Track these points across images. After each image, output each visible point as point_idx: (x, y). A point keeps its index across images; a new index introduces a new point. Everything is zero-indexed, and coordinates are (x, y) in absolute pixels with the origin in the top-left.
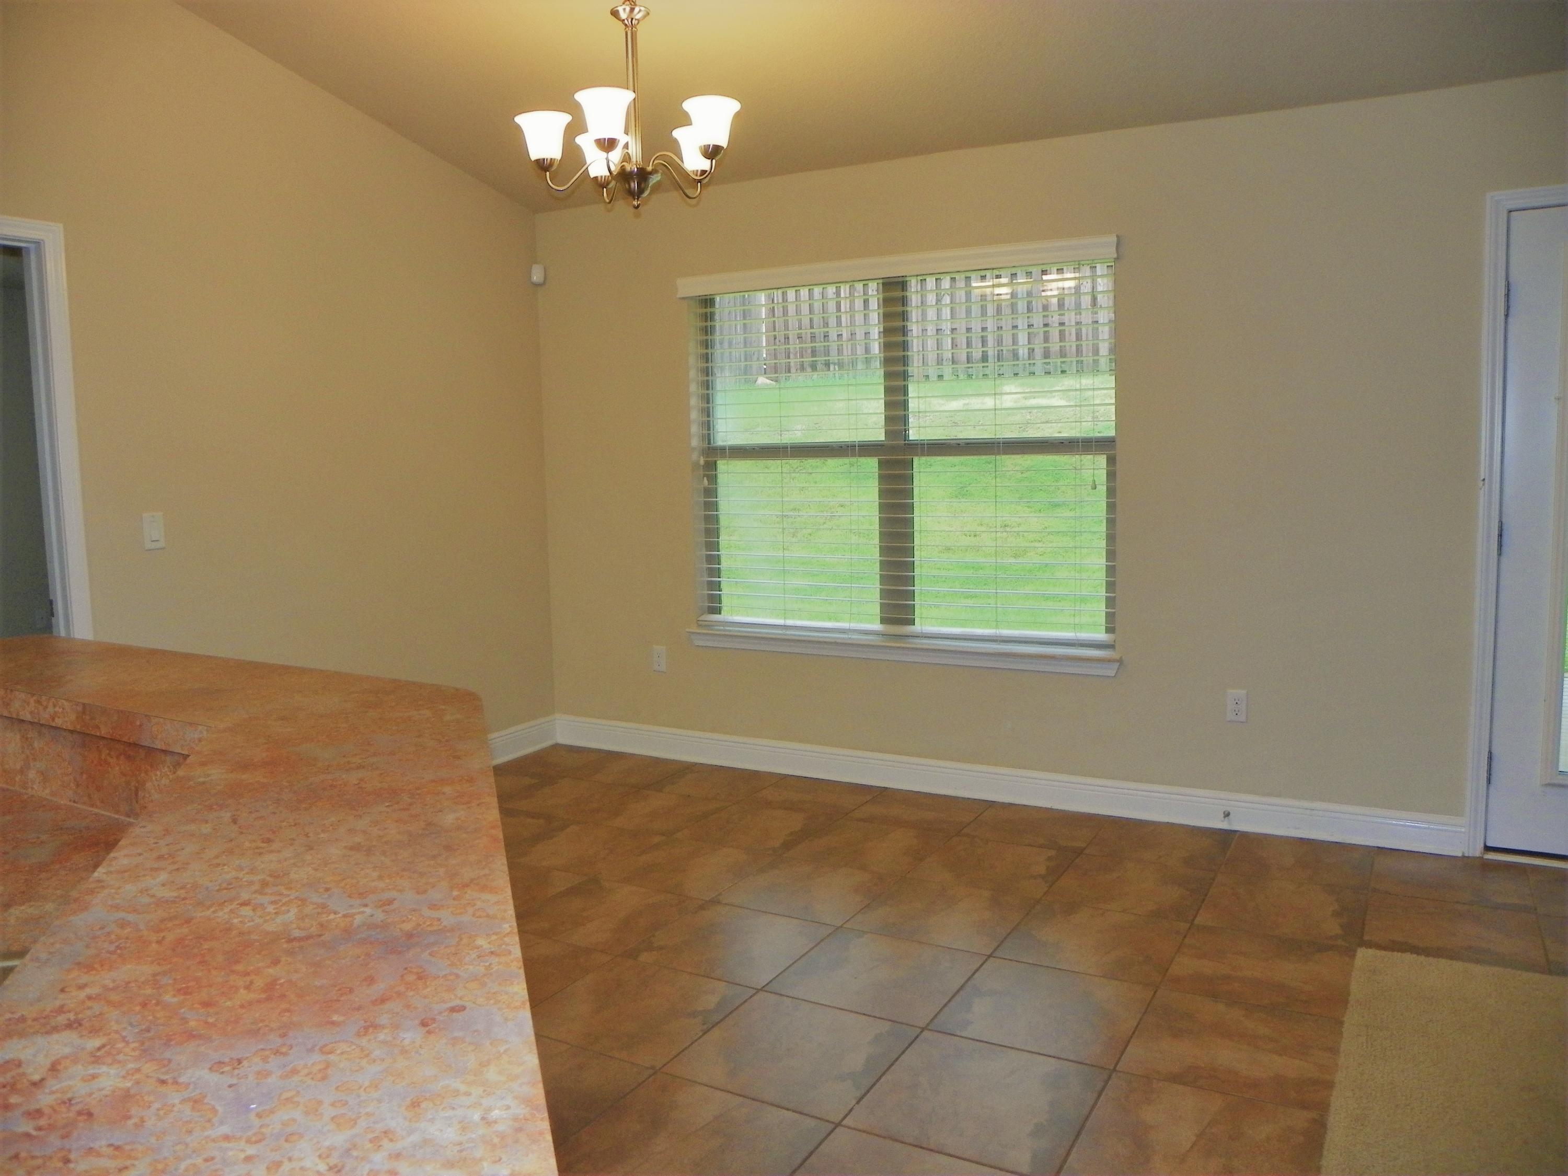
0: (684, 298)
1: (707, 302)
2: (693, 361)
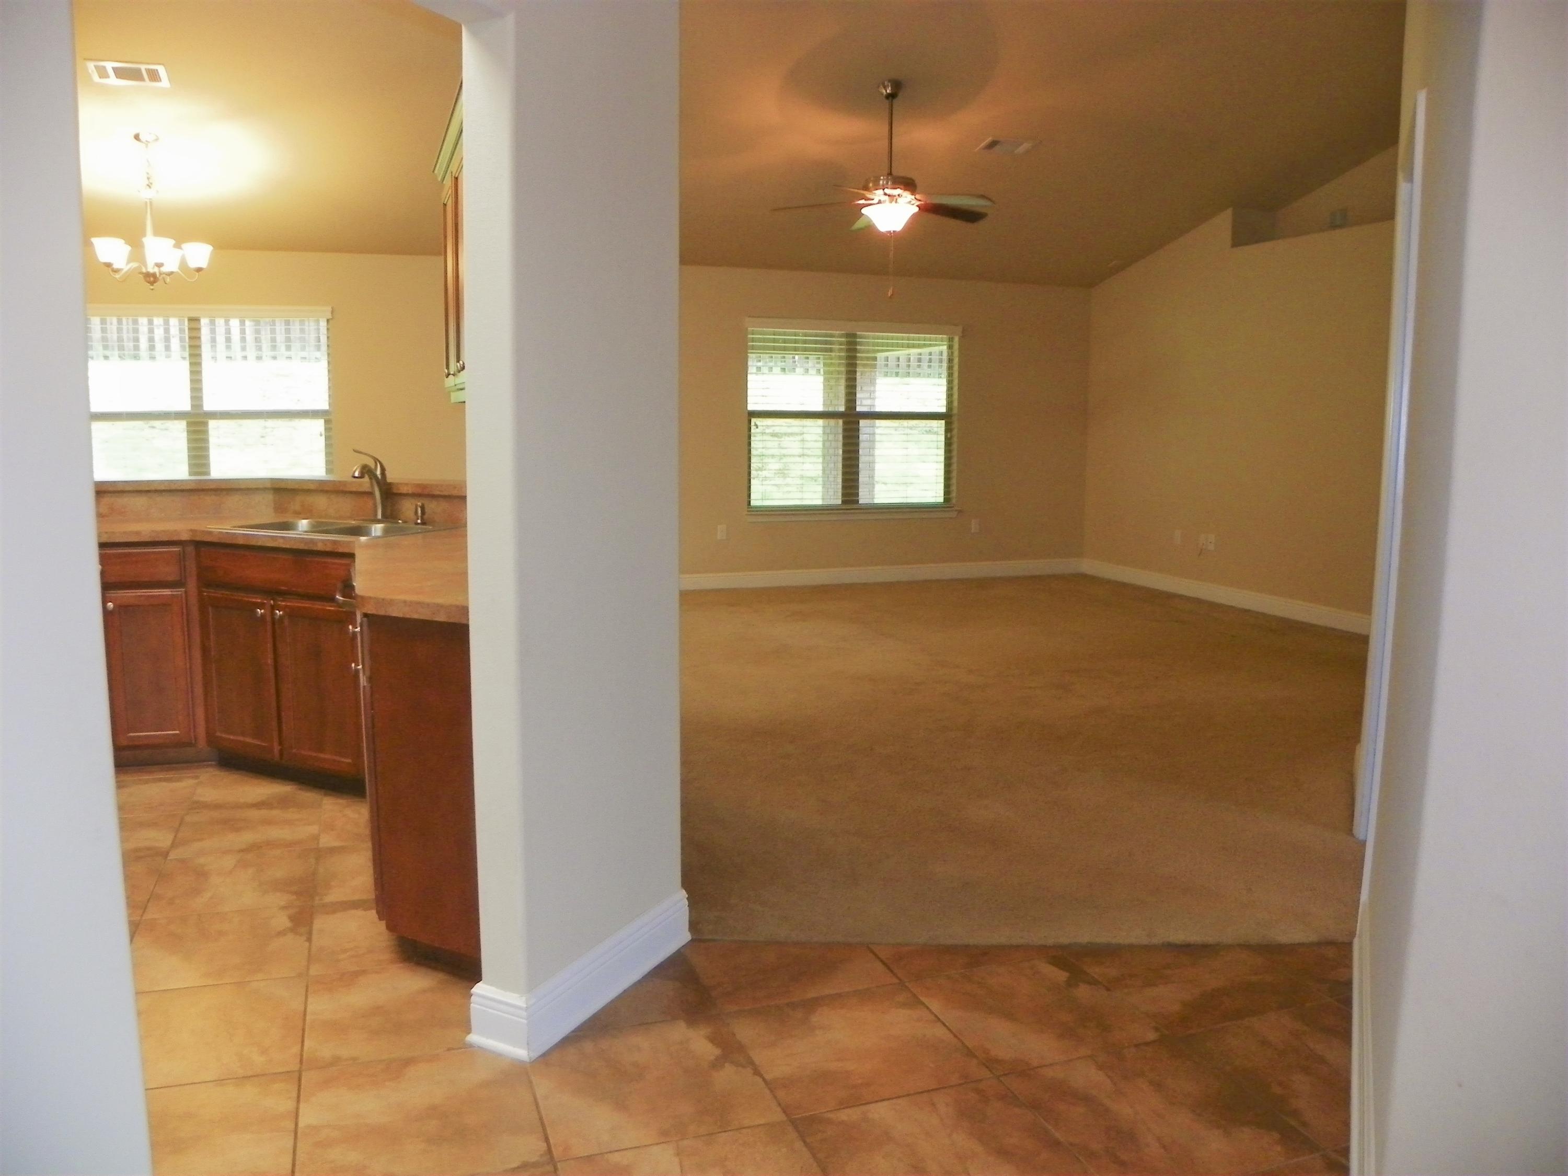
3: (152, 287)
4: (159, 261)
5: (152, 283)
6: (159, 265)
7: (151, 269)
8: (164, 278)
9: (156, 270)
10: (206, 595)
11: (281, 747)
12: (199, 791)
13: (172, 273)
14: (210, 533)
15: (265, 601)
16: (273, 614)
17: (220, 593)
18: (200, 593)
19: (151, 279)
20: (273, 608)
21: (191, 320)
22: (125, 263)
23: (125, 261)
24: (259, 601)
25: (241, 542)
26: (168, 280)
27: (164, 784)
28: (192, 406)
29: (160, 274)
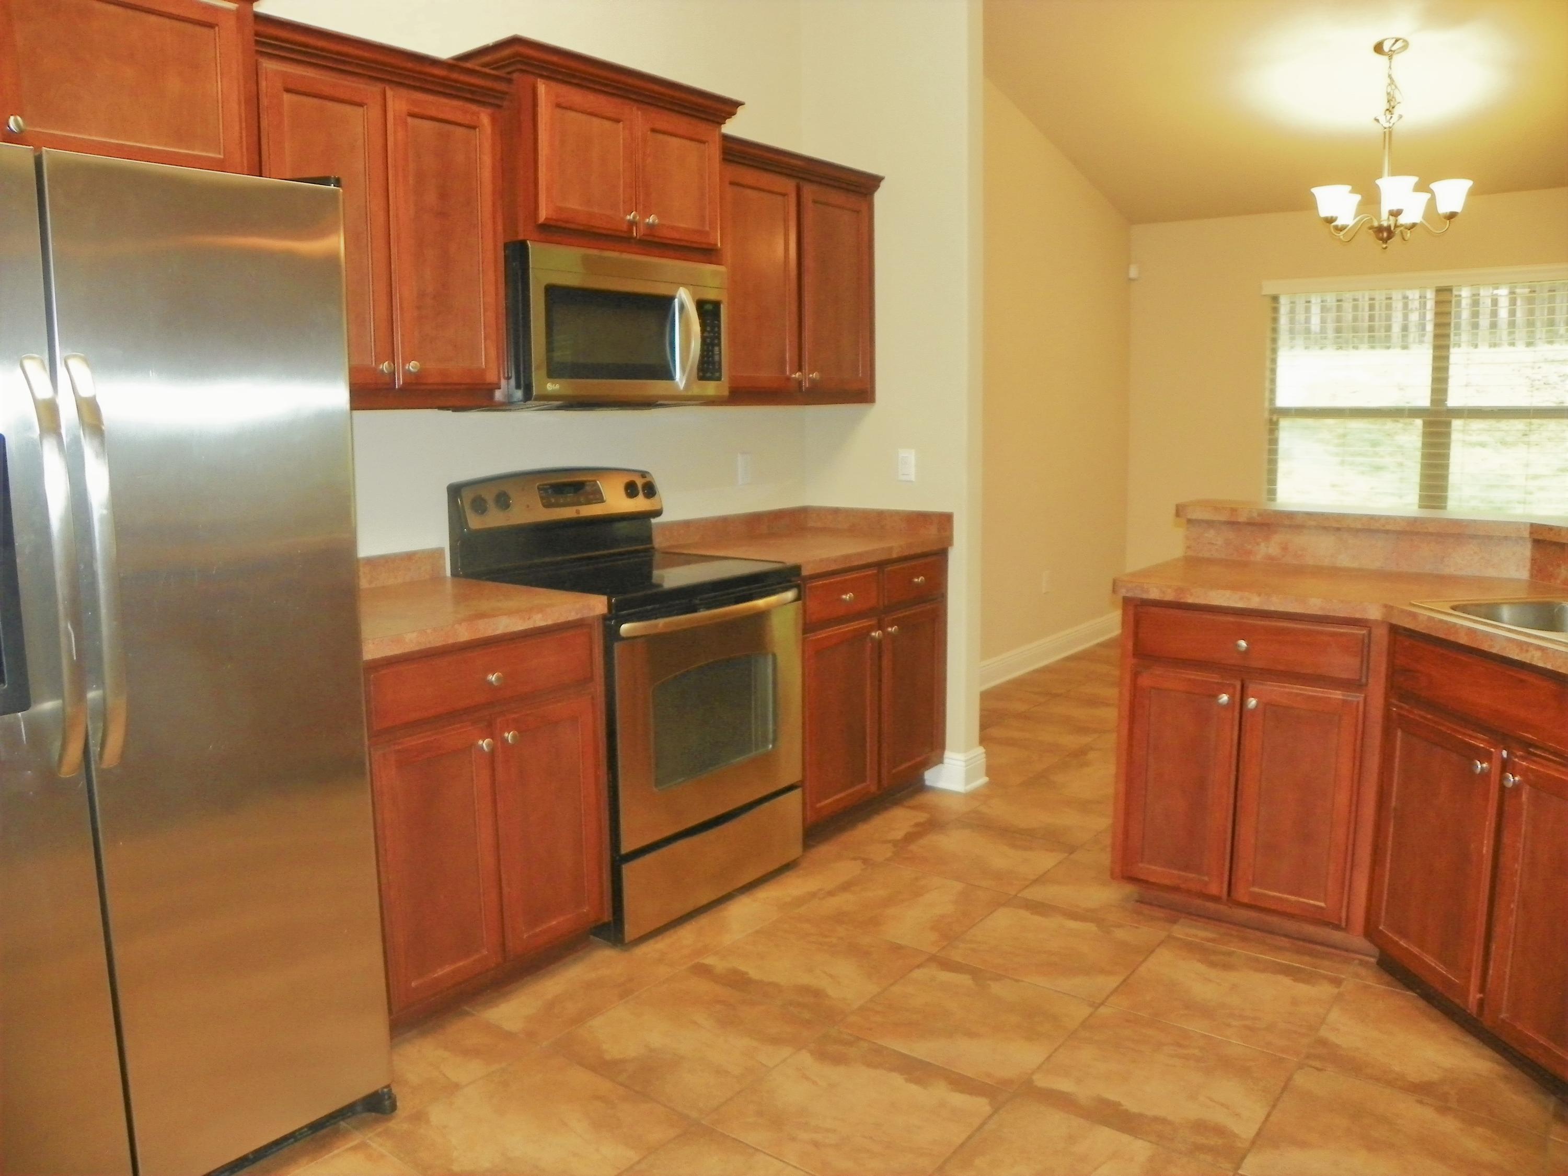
0: (1265, 295)
1: (1275, 299)
2: (1268, 342)
3: (1384, 246)
4: (1395, 207)
5: (1385, 241)
6: (1396, 214)
7: (1385, 220)
8: (1401, 232)
9: (1392, 222)
10: (1395, 711)
11: (1481, 995)
12: (1335, 1015)
13: (1414, 225)
14: (1414, 616)
15: (1492, 750)
16: (1502, 778)
17: (1418, 714)
18: (1387, 706)
19: (1385, 234)
20: (1506, 766)
21: (1439, 291)
22: (1353, 219)
23: (1352, 216)
24: (1482, 745)
25: (1463, 640)
26: (1408, 234)
27: (1287, 981)
28: (1432, 401)
29: (1396, 226)
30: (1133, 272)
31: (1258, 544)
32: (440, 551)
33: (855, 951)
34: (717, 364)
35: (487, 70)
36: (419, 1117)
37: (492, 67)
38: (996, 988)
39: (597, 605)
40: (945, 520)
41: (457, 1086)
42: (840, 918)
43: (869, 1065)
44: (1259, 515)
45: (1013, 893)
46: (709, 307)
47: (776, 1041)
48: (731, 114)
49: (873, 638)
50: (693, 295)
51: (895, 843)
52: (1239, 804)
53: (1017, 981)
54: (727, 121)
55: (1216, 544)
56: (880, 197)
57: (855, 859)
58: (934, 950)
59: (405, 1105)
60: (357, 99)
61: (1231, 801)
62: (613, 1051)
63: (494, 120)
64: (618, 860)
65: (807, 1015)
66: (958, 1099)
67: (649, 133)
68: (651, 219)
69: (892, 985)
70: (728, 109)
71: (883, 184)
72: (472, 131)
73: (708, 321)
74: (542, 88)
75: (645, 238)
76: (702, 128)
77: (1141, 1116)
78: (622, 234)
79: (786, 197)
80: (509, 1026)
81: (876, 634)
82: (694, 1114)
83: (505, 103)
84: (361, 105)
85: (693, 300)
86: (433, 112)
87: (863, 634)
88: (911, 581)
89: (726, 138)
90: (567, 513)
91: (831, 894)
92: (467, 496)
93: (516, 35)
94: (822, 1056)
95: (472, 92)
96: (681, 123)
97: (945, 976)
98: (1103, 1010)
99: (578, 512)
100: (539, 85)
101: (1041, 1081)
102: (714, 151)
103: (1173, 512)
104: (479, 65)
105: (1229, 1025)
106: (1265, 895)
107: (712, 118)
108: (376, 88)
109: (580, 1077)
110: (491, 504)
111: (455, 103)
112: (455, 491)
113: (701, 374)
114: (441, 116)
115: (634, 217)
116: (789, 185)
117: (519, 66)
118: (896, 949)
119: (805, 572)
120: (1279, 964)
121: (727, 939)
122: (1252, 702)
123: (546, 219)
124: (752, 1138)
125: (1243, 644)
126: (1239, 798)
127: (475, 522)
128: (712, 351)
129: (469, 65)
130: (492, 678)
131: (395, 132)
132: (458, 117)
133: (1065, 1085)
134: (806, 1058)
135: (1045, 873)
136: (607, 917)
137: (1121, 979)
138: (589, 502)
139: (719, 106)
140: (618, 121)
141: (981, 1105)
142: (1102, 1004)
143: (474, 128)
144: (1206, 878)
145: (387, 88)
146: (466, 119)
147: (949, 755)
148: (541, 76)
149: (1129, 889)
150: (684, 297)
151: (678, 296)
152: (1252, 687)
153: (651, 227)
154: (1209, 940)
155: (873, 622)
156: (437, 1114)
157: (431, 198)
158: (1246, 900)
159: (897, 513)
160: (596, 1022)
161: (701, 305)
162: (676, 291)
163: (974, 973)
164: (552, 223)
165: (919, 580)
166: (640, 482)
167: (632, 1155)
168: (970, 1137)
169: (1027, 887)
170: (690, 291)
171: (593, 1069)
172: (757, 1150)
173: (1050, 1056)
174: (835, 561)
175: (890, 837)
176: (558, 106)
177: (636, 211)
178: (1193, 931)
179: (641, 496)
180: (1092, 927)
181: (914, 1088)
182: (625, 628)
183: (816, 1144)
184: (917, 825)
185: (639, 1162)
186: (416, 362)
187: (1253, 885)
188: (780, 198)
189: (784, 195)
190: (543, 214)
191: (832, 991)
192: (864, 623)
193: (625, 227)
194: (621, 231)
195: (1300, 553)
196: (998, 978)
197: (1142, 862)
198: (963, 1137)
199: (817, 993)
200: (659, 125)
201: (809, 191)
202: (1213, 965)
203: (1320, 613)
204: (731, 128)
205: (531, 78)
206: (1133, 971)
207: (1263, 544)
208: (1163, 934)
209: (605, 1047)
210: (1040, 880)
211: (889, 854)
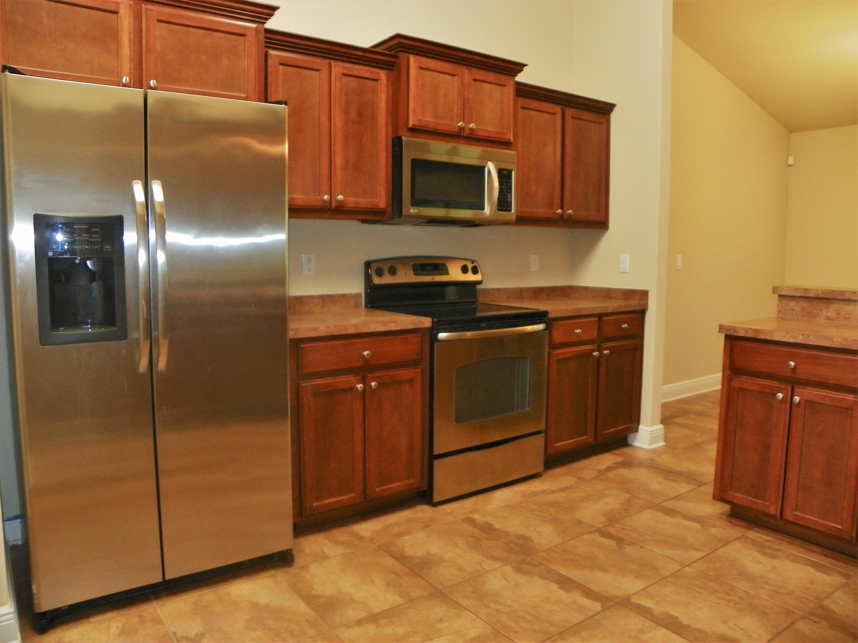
30: (791, 161)
31: (822, 310)
32: (360, 295)
33: (556, 521)
34: (509, 203)
35: (386, 52)
36: (304, 568)
37: (389, 50)
38: (628, 549)
39: (426, 322)
40: (644, 294)
41: (327, 557)
42: (554, 504)
43: (542, 577)
44: (823, 293)
45: (657, 502)
46: (505, 173)
47: (495, 559)
48: (520, 71)
49: (594, 356)
50: (496, 166)
51: (599, 471)
52: (788, 460)
53: (641, 547)
54: (518, 74)
55: (796, 310)
56: (614, 116)
57: (573, 476)
58: (600, 526)
59: (299, 561)
60: (315, 67)
61: (784, 459)
62: (410, 551)
63: (388, 76)
64: (432, 457)
65: (517, 549)
66: (585, 602)
67: (472, 81)
68: (472, 125)
69: (570, 540)
70: (519, 68)
71: (616, 109)
72: (376, 82)
73: (505, 180)
74: (412, 59)
75: (468, 135)
76: (502, 78)
77: (689, 626)
78: (455, 134)
79: (555, 115)
80: (362, 534)
81: (596, 354)
82: (440, 587)
83: (395, 68)
84: (318, 70)
85: (496, 168)
86: (356, 73)
87: (589, 354)
88: (620, 326)
89: (518, 84)
90: (427, 279)
91: (553, 492)
92: (374, 266)
93: (398, 33)
94: (518, 570)
95: (377, 63)
96: (491, 76)
97: (602, 540)
98: (687, 569)
99: (433, 279)
100: (410, 57)
101: (635, 600)
102: (510, 90)
103: (771, 290)
104: (381, 50)
105: (763, 588)
106: (803, 517)
107: (510, 73)
108: (327, 61)
109: (389, 562)
110: (386, 271)
111: (368, 68)
112: (368, 264)
113: (500, 208)
114: (359, 75)
115: (462, 124)
116: (558, 109)
117: (400, 49)
118: (579, 523)
119: (551, 315)
120: (809, 560)
121: (489, 508)
122: (797, 399)
123: (413, 125)
124: (464, 602)
125: (792, 364)
126: (789, 456)
127: (377, 281)
128: (507, 196)
129: (378, 50)
130: (366, 353)
131: (335, 83)
132: (368, 75)
133: (648, 603)
134: (508, 569)
135: (680, 495)
136: (425, 487)
137: (704, 554)
138: (440, 274)
139: (515, 67)
140: (454, 75)
141: (597, 606)
142: (688, 565)
143: (377, 80)
144: (768, 504)
145: (332, 61)
146: (374, 76)
147: (642, 427)
148: (412, 54)
149: (727, 508)
150: (491, 167)
151: (487, 166)
152: (797, 390)
153: (471, 129)
154: (768, 541)
155: (595, 347)
156: (314, 568)
157: (353, 115)
158: (791, 519)
159: (618, 290)
160: (407, 538)
161: (500, 172)
162: (487, 163)
163: (619, 540)
164: (415, 127)
165: (625, 326)
166: (470, 266)
167: (400, 601)
168: (583, 621)
169: (668, 500)
170: (494, 165)
171: (396, 558)
172: (466, 609)
173: (646, 588)
174: (571, 311)
175: (597, 468)
176: (421, 68)
177: (464, 122)
178: (759, 535)
179: (470, 272)
180: (697, 526)
181: (561, 592)
182: (442, 335)
183: (497, 611)
184: (616, 463)
185: (403, 604)
186: (342, 196)
187: (796, 510)
188: (552, 116)
189: (554, 114)
190: (411, 123)
191: (535, 539)
192: (589, 347)
193: (457, 130)
194: (455, 132)
195: (848, 316)
196: (632, 544)
197: (731, 490)
198: (580, 620)
199: (527, 539)
200: (478, 77)
201: (569, 112)
202: (765, 554)
203: (840, 347)
204: (521, 78)
205: (407, 55)
206: (714, 551)
207: (824, 311)
208: (739, 535)
209: (406, 549)
210: (677, 498)
211: (594, 476)
